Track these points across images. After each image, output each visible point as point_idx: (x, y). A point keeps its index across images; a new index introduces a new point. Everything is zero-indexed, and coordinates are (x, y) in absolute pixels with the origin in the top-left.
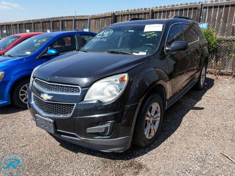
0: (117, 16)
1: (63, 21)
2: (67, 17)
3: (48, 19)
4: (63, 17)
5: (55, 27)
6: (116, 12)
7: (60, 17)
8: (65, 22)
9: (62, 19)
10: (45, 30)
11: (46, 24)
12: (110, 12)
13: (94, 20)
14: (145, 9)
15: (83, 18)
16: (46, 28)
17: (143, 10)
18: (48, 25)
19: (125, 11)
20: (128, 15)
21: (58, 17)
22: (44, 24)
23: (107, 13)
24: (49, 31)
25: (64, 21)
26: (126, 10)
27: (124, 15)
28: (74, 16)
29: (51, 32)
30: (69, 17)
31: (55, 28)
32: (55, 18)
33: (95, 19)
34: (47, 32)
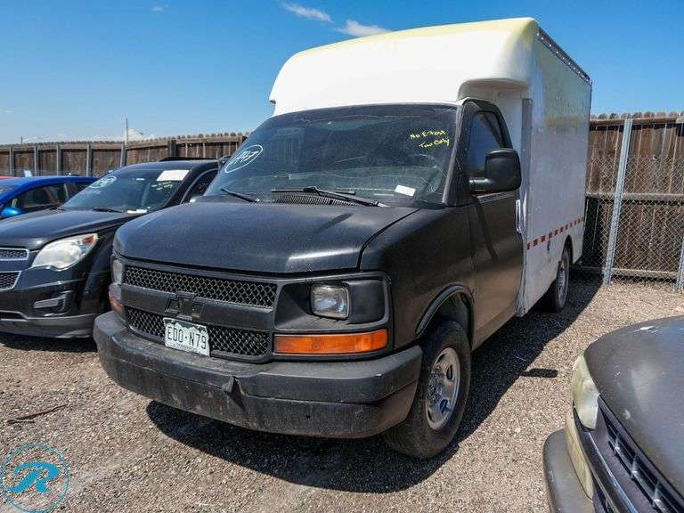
0: (180, 145)
1: (63, 151)
2: (74, 143)
3: (29, 145)
4: (63, 143)
5: (44, 162)
6: (179, 138)
7: (58, 143)
8: (69, 154)
9: (62, 147)
10: (19, 170)
11: (24, 155)
12: (167, 137)
13: (134, 152)
14: (233, 135)
15: (109, 147)
16: (22, 166)
17: (229, 136)
18: (28, 160)
19: (194, 137)
20: (201, 145)
21: (52, 143)
22: (17, 155)
23: (160, 139)
24: (28, 174)
25: (68, 150)
26: (197, 135)
27: (194, 145)
28: (89, 143)
29: (33, 175)
30: (79, 143)
31: (44, 166)
32: (46, 144)
33: (136, 149)
34: (23, 175)
